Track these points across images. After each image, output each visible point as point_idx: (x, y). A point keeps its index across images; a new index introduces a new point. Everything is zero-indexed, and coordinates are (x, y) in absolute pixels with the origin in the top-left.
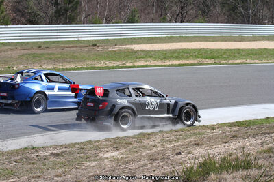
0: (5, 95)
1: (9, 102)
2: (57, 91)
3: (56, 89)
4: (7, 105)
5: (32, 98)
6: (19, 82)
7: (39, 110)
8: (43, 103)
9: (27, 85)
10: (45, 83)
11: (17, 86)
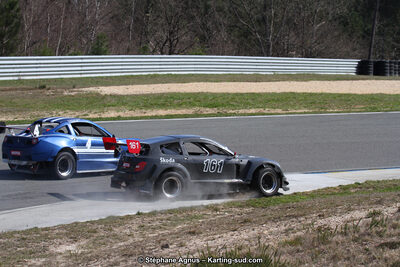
0: (19, 153)
1: (24, 163)
2: (89, 147)
3: (89, 145)
4: (20, 167)
5: (55, 158)
6: (38, 136)
7: (64, 174)
8: (70, 164)
9: (49, 140)
10: (73, 137)
11: (35, 141)
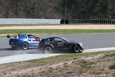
0: (13, 43)
1: (15, 46)
3: (32, 40)
7: (25, 48)
8: (27, 46)
11: (17, 40)
